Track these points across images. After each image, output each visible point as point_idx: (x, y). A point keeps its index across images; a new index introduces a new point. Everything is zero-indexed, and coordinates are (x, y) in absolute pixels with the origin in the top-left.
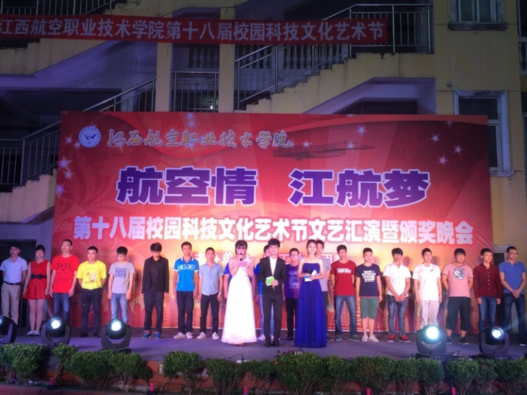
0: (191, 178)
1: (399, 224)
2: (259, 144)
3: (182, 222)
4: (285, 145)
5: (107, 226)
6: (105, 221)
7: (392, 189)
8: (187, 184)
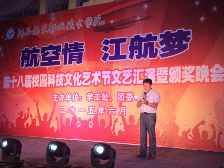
0: (52, 51)
1: (168, 69)
2: (86, 25)
3: (48, 77)
4: (100, 24)
5: (16, 81)
6: (15, 78)
7: (164, 44)
8: (51, 55)
